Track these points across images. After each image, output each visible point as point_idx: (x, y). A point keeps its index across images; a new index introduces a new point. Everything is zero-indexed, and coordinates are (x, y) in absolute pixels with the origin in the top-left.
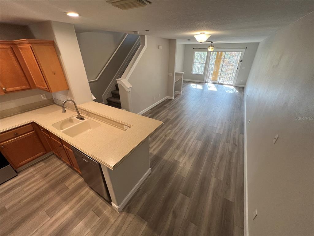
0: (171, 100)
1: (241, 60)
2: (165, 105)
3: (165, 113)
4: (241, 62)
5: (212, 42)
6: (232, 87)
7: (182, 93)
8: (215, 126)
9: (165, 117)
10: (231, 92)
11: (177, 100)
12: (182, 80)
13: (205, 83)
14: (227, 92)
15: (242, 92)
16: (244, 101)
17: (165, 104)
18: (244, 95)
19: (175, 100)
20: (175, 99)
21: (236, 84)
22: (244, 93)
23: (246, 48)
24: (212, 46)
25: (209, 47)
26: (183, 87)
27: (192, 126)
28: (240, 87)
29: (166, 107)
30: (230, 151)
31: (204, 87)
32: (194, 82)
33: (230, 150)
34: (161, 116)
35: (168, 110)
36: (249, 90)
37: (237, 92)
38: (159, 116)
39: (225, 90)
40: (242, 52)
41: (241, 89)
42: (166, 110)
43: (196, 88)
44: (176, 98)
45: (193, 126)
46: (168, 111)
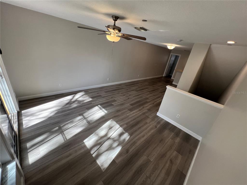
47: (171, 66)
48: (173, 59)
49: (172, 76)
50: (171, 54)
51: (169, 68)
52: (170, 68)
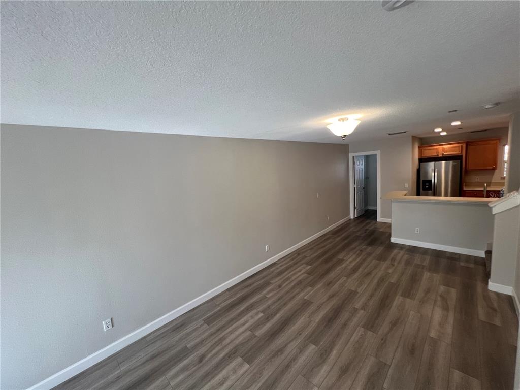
47: (363, 186)
48: (360, 166)
49: (376, 211)
50: (351, 156)
51: (358, 192)
52: (363, 192)
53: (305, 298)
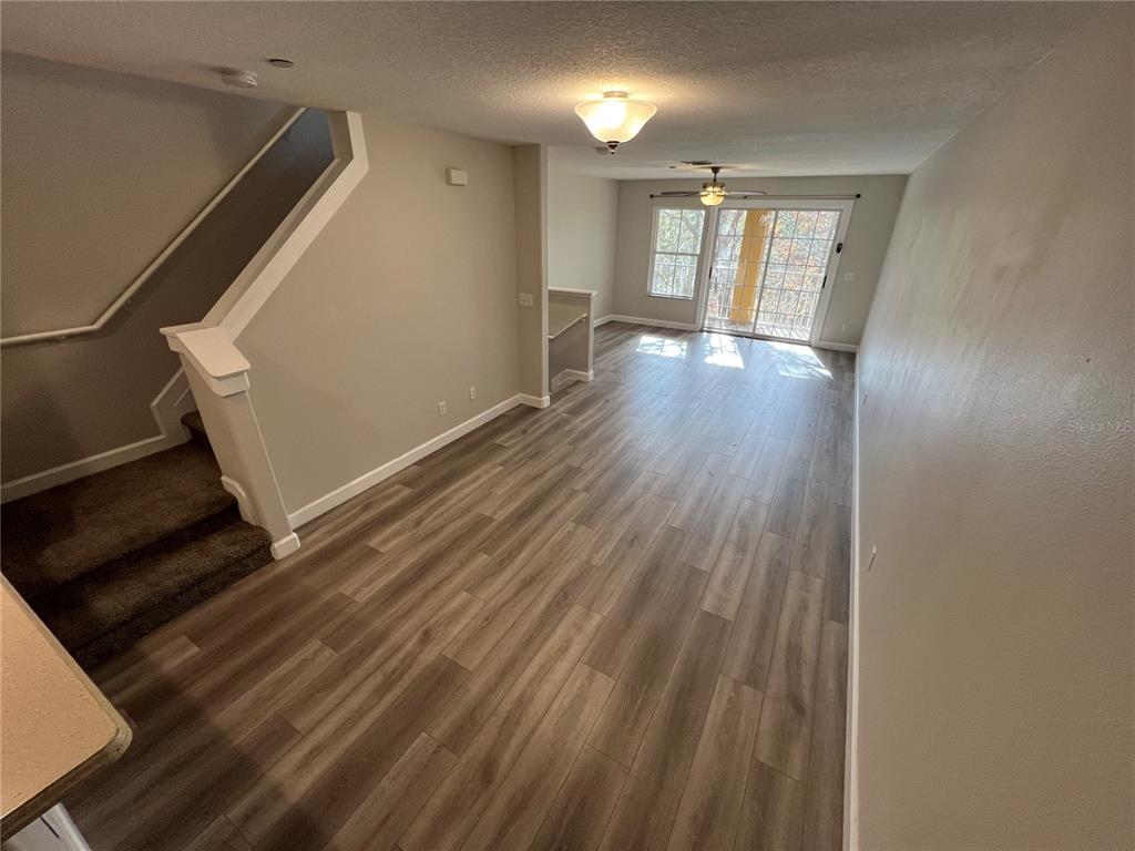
0: (534, 410)
1: (840, 244)
2: (498, 441)
3: (480, 481)
4: (839, 250)
5: (716, 170)
6: (807, 353)
7: (595, 375)
8: (703, 568)
9: (468, 510)
10: (797, 373)
11: (559, 411)
12: (588, 324)
13: (702, 331)
14: (781, 373)
15: (847, 375)
16: (851, 418)
17: (500, 431)
18: (853, 386)
19: (555, 410)
20: (554, 406)
21: (820, 340)
22: (853, 378)
23: (858, 196)
24: (715, 182)
25: (705, 187)
26: (598, 354)
27: (588, 562)
28: (836, 353)
29: (500, 447)
30: (762, 758)
31: (692, 351)
32: (656, 330)
33: (765, 753)
34: (454, 501)
35: (501, 465)
36: (874, 365)
37: (827, 373)
38: (442, 501)
39: (778, 366)
40: (841, 210)
41: (843, 362)
42: (494, 466)
43: (658, 353)
44: (557, 400)
45: (593, 562)
46: (501, 468)
53: (676, 503)
